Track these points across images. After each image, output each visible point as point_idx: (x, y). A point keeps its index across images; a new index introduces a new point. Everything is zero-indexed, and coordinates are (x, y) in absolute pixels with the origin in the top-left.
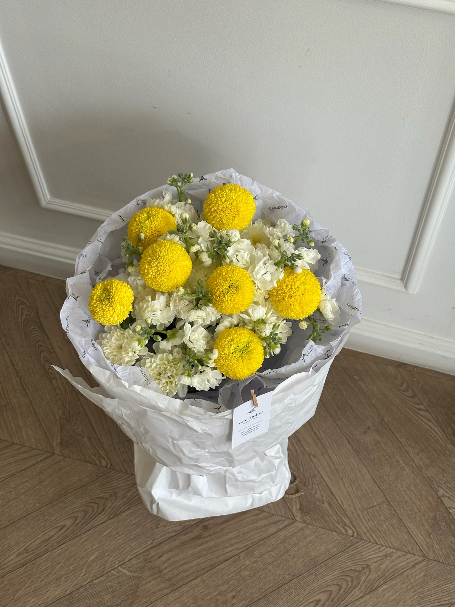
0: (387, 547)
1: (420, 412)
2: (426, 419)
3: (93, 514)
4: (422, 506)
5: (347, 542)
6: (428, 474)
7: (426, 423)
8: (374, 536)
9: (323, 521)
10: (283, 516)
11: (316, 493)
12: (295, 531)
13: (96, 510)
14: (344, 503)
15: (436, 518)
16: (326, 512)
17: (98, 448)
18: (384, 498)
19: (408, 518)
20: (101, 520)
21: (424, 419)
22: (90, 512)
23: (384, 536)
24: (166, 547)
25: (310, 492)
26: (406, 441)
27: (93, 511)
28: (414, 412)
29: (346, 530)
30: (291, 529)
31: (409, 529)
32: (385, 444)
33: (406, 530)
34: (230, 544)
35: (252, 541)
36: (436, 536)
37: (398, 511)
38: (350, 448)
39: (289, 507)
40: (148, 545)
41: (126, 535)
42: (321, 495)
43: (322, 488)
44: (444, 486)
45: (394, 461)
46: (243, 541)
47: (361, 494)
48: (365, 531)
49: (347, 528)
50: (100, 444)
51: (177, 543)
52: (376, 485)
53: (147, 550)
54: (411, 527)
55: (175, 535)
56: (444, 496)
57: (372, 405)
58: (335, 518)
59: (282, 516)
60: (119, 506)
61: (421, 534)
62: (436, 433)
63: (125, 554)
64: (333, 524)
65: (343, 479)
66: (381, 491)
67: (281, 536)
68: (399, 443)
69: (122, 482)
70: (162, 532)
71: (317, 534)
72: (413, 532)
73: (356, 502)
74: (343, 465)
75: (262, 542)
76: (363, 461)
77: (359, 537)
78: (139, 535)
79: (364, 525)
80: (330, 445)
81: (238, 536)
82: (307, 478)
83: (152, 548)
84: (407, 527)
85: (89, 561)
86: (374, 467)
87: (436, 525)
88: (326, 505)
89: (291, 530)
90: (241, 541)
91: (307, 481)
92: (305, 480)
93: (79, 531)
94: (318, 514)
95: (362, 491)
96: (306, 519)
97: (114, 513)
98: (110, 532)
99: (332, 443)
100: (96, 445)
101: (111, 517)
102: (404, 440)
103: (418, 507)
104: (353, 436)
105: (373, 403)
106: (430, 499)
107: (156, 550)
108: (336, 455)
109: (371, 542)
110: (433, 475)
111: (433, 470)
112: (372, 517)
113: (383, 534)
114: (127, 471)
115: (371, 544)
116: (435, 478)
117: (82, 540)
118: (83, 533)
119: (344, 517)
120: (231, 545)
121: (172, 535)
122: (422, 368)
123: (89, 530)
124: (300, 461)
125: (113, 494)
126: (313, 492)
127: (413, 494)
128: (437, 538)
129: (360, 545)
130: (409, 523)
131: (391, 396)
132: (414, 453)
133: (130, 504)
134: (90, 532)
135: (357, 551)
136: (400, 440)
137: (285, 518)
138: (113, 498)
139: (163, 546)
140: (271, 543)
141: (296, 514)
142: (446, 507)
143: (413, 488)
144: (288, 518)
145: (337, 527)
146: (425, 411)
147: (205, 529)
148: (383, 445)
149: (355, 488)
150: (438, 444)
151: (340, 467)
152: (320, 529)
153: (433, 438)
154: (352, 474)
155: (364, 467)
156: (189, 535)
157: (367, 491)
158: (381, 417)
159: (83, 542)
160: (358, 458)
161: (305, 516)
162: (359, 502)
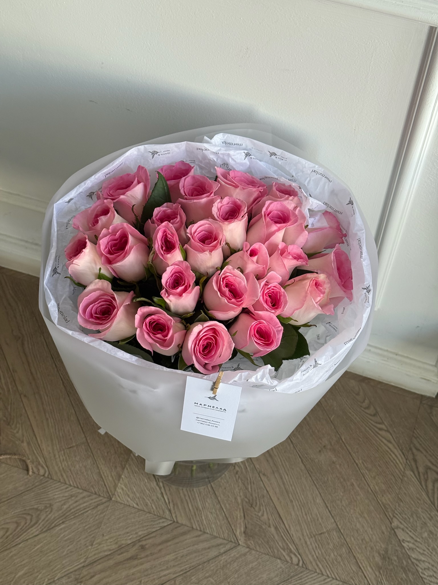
0: (333, 578)
1: (380, 432)
2: (386, 439)
3: (25, 526)
4: (374, 536)
5: (291, 571)
6: (384, 501)
7: (385, 445)
8: (320, 566)
9: (267, 546)
10: (226, 538)
11: (263, 515)
12: (237, 556)
13: (28, 522)
14: (292, 529)
15: (387, 551)
16: (272, 537)
17: (37, 454)
18: (334, 525)
19: (359, 548)
20: (33, 534)
21: (384, 440)
22: (22, 524)
23: (331, 566)
24: (99, 567)
25: (256, 513)
26: (363, 463)
27: (26, 523)
28: (374, 432)
29: (291, 558)
30: (234, 553)
31: (358, 560)
32: (340, 465)
33: (355, 560)
34: (167, 567)
35: (190, 565)
36: (386, 571)
37: (348, 540)
38: (303, 467)
39: (233, 530)
40: (81, 563)
41: (58, 551)
42: (268, 518)
43: (269, 510)
44: (399, 517)
45: (349, 484)
46: (181, 564)
47: (310, 519)
48: (312, 559)
49: (293, 556)
50: (39, 449)
51: (111, 562)
52: (327, 510)
53: (79, 569)
54: (360, 558)
55: (109, 555)
56: (398, 527)
57: (330, 422)
58: (280, 543)
59: (224, 539)
60: (54, 519)
61: (370, 566)
62: (396, 456)
63: (55, 571)
64: (278, 550)
65: (292, 501)
66: (332, 516)
67: (221, 560)
68: (355, 465)
69: (60, 492)
70: (96, 550)
71: (260, 560)
72: (362, 564)
73: (305, 528)
74: (294, 486)
75: (200, 566)
76: (315, 483)
77: (304, 566)
78: (71, 552)
79: (311, 554)
80: (282, 464)
81: (176, 558)
82: (254, 498)
83: (83, 567)
84: (357, 558)
85: (17, 576)
86: (327, 490)
87: (387, 559)
88: (273, 529)
89: (232, 555)
90: (178, 564)
91: (254, 502)
92: (253, 500)
93: (10, 544)
94: (263, 539)
95: (311, 515)
96: (250, 544)
97: (47, 527)
98: (41, 547)
99: (284, 461)
100: (35, 451)
101: (44, 530)
102: (361, 462)
103: (370, 536)
104: (307, 454)
105: (332, 419)
106: (383, 528)
107: (88, 570)
108: (287, 475)
109: (316, 572)
110: (389, 503)
111: (389, 496)
112: (320, 546)
113: (330, 564)
114: (65, 480)
115: (316, 574)
116: (391, 504)
117: (12, 554)
118: (13, 547)
119: (290, 543)
120: (167, 569)
121: (106, 553)
122: (387, 384)
123: (20, 544)
124: (249, 479)
125: (48, 505)
126: (260, 514)
127: (365, 522)
128: (387, 573)
129: (304, 574)
130: (358, 553)
131: (350, 413)
132: (370, 477)
133: (65, 518)
134: (20, 545)
135: (300, 581)
136: (357, 461)
137: (227, 542)
138: (47, 510)
139: (97, 565)
140: (211, 568)
141: (239, 537)
142: (399, 540)
143: (366, 516)
144: (231, 541)
145: (282, 554)
146: (385, 431)
147: (142, 548)
148: (338, 466)
149: (305, 512)
150: (397, 468)
151: (290, 488)
152: (264, 555)
153: (392, 461)
154: (303, 497)
155: (316, 489)
156: (124, 554)
157: (317, 515)
158: (338, 436)
159: (12, 556)
160: (310, 478)
161: (249, 540)
162: (308, 528)
